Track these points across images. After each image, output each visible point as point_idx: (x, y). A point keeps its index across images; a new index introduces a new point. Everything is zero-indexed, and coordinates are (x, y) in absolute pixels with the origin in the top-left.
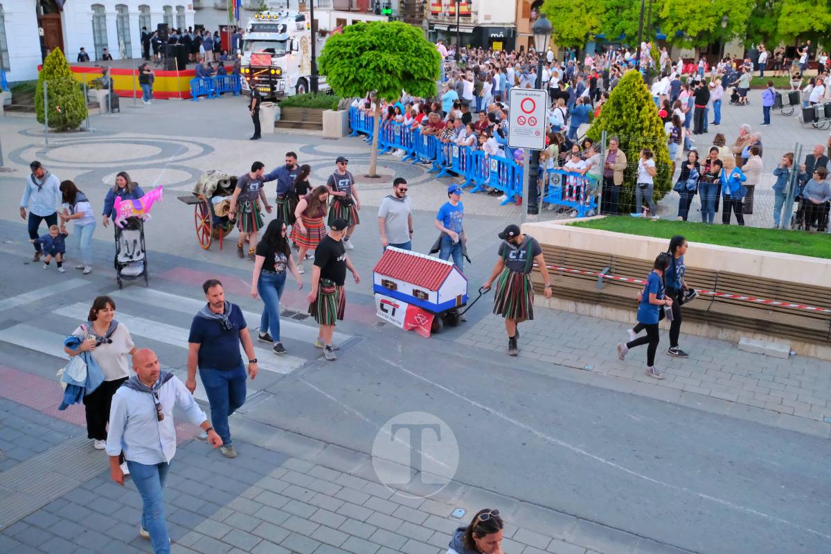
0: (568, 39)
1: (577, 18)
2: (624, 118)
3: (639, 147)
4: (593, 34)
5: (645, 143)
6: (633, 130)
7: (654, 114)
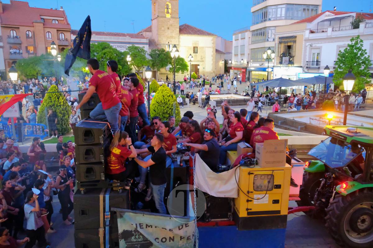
0: (29, 75)
1: (32, 67)
2: (53, 102)
3: (60, 112)
4: (40, 73)
5: (63, 110)
6: (57, 106)
7: (64, 100)
